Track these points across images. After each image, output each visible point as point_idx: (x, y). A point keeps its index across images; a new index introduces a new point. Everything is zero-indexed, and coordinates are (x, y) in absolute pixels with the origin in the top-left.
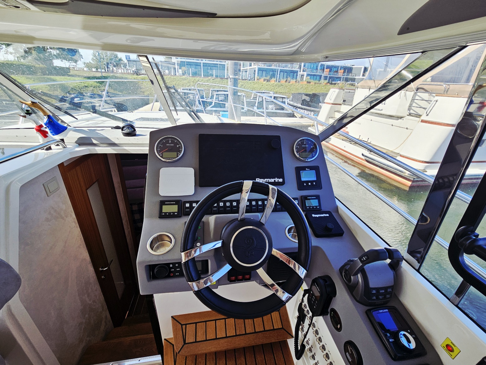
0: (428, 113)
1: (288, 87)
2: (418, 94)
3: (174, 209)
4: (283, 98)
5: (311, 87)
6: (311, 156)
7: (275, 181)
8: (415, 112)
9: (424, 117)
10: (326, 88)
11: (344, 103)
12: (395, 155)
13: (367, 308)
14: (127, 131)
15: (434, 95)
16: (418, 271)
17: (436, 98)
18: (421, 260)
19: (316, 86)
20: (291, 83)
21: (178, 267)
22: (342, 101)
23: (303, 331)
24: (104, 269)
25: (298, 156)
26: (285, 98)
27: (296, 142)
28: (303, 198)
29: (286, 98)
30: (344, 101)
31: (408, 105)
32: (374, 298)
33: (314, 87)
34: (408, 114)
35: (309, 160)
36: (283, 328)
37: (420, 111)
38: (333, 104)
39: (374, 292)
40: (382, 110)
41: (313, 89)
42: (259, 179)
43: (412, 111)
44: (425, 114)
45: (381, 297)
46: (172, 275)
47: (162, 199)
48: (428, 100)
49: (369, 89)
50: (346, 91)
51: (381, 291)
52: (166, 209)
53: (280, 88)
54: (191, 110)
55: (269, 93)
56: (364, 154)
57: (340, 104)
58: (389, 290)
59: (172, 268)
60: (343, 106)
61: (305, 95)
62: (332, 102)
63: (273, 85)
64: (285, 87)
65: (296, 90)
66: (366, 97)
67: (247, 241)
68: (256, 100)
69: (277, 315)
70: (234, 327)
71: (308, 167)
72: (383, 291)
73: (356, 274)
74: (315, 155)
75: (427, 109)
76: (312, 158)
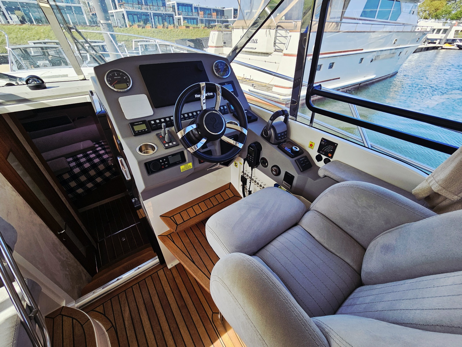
0: (287, 47)
1: (167, 33)
2: (278, 31)
3: (143, 127)
4: (166, 45)
5: (191, 32)
6: (226, 74)
7: (208, 95)
8: (279, 47)
9: (285, 52)
10: (205, 33)
11: (225, 45)
12: (272, 87)
13: (277, 145)
14: (34, 83)
15: (288, 31)
16: (296, 121)
17: (291, 34)
18: (296, 117)
19: (195, 31)
20: (169, 29)
21: (166, 161)
22: (223, 43)
23: (247, 190)
24: (62, 232)
25: (217, 75)
26: (169, 45)
27: (214, 66)
28: (228, 104)
29: (171, 46)
30: (225, 43)
31: (273, 41)
32: (280, 138)
33: (194, 32)
34: (274, 50)
35: (225, 77)
36: (235, 196)
37: (281, 46)
38: (215, 47)
39: (279, 135)
40: (256, 48)
41: (193, 34)
42: (197, 95)
43: (277, 48)
44: (285, 49)
45: (282, 138)
46: (163, 167)
47: (130, 122)
48: (285, 36)
49: (242, 29)
50: (224, 32)
51: (282, 134)
52: (137, 128)
53: (159, 36)
54: (98, 54)
55: (149, 41)
56: (250, 89)
57: (222, 47)
58: (286, 133)
59: (162, 162)
60: (224, 48)
61: (188, 41)
62: (214, 45)
63: (151, 32)
64: (165, 34)
65: (177, 37)
66: (242, 37)
67: (212, 119)
68: (139, 50)
69: (229, 191)
70: (205, 205)
71: (226, 83)
72: (283, 134)
73: (270, 129)
74: (229, 73)
75: (286, 44)
76: (227, 75)
